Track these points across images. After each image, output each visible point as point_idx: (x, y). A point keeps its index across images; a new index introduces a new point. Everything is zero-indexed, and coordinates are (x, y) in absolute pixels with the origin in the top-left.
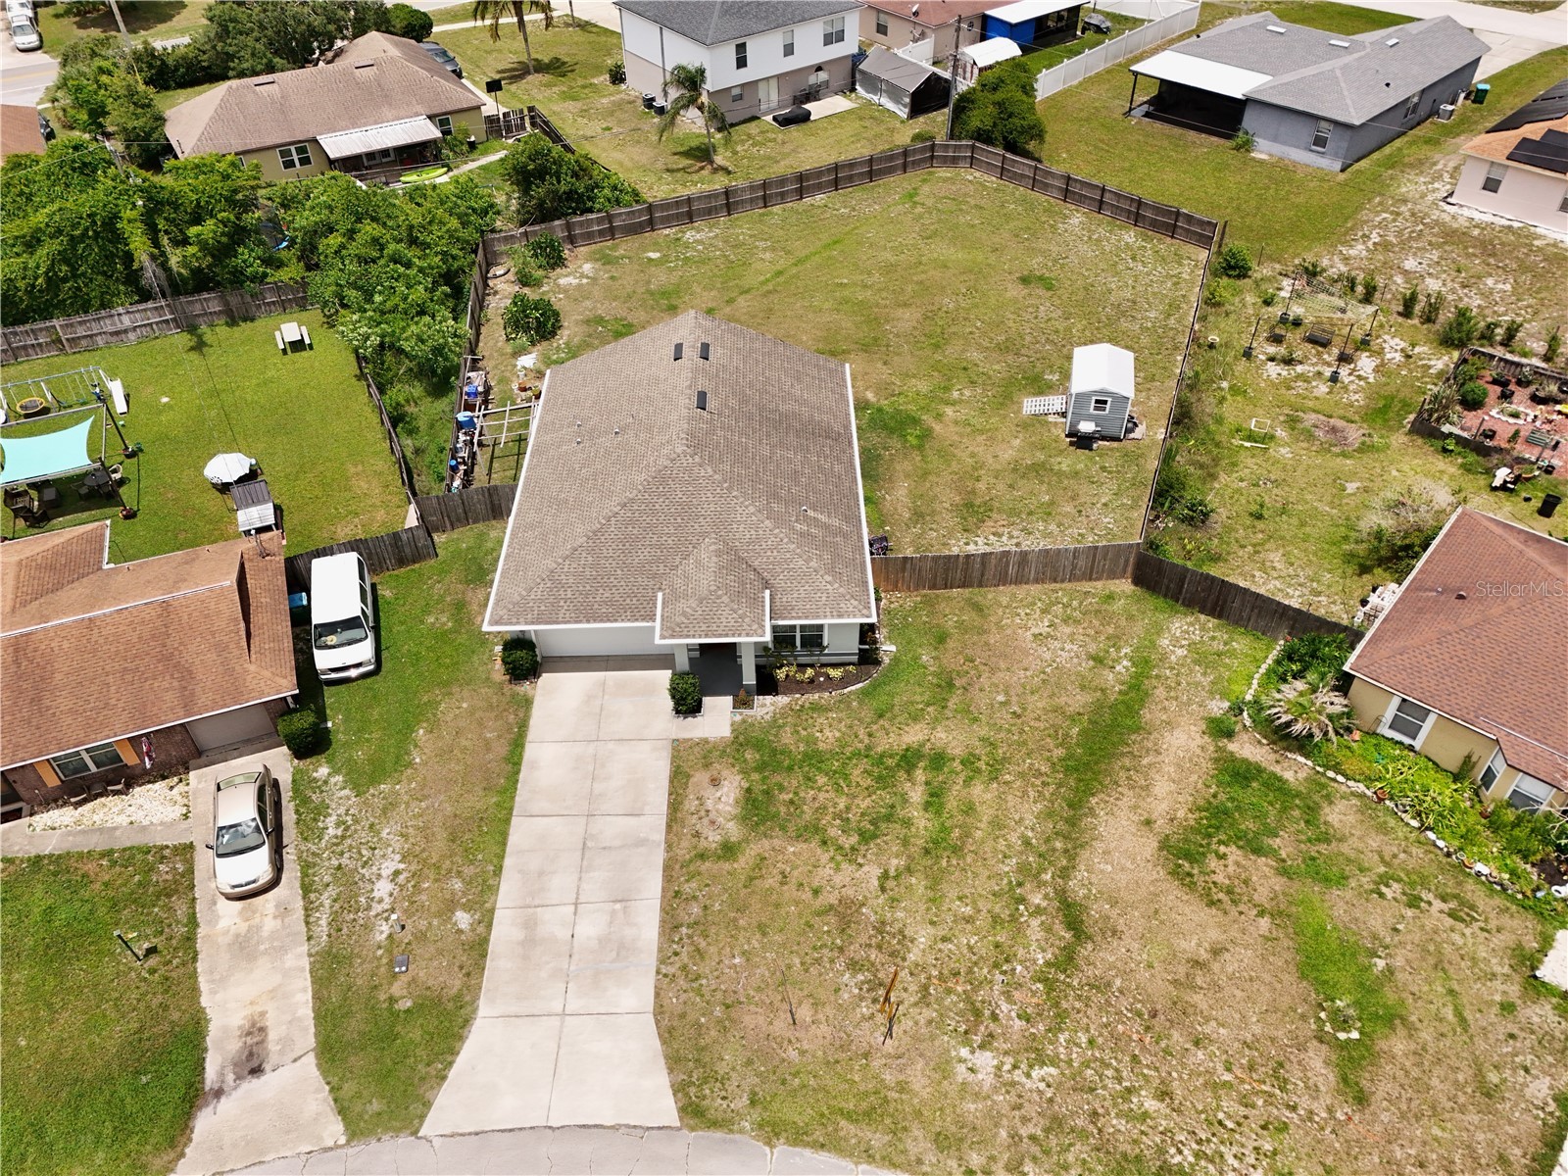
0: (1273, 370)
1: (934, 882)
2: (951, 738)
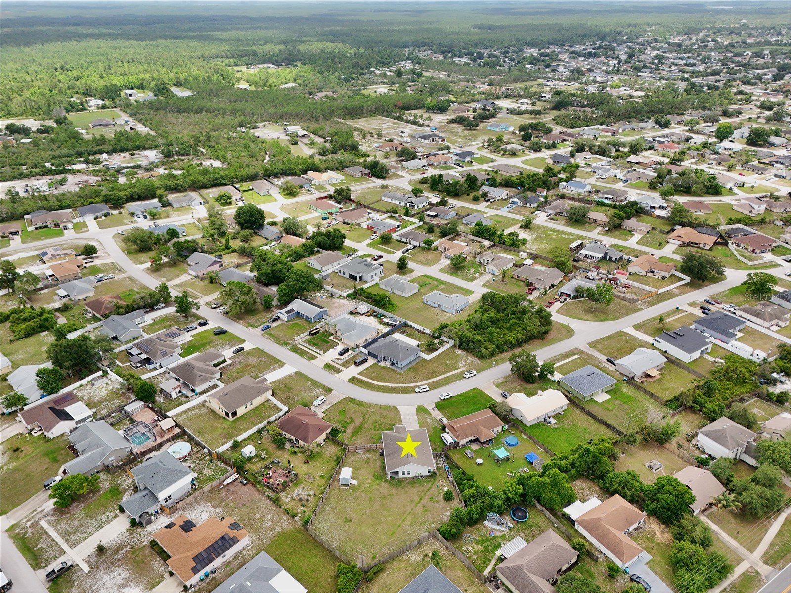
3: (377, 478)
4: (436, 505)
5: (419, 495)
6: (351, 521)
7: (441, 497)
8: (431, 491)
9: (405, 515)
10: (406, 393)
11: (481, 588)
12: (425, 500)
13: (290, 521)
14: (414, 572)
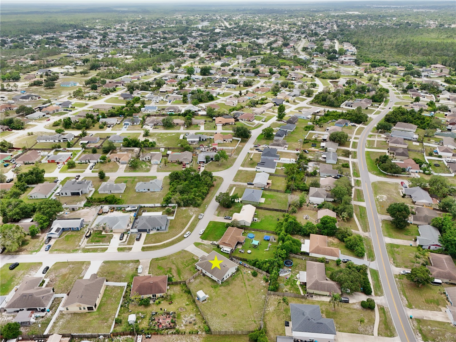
3: (215, 287)
4: (253, 281)
5: (242, 282)
6: (226, 314)
7: (252, 277)
8: (245, 277)
9: (246, 294)
10: (181, 241)
11: (307, 301)
12: (247, 283)
13: (198, 336)
14: (278, 315)
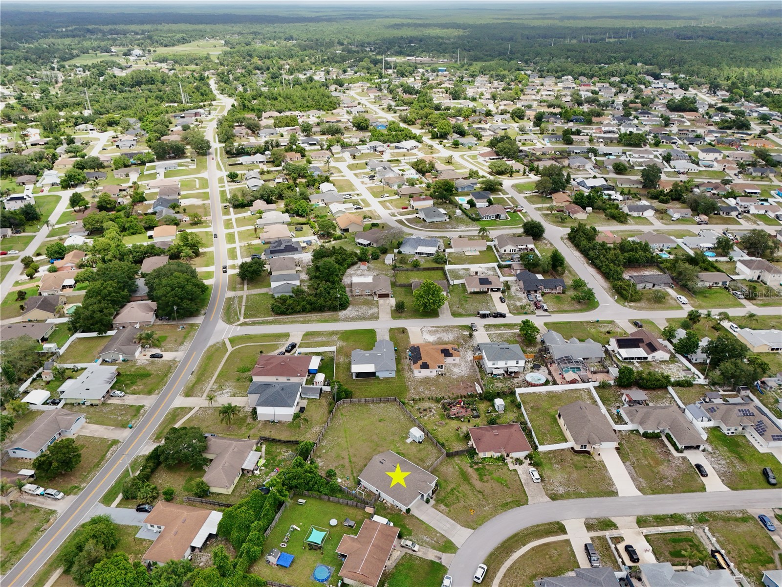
0: (425, 418)
1: (467, 498)
2: (453, 486)
9: (349, 445)
